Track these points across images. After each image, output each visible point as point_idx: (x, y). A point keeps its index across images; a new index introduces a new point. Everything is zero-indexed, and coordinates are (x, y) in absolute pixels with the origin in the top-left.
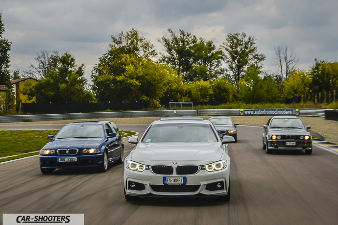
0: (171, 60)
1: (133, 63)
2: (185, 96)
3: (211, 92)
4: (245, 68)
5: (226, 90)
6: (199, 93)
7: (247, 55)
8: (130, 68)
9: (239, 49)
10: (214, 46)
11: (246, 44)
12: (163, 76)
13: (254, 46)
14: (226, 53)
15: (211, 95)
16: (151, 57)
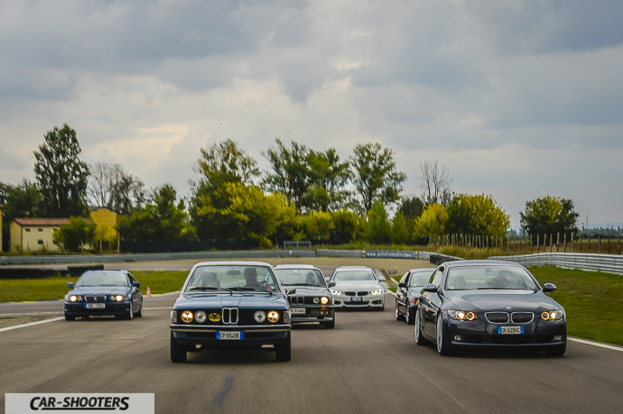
0: (279, 181)
1: (240, 194)
2: (299, 232)
3: (332, 226)
4: (379, 191)
5: (351, 225)
6: (317, 228)
7: (382, 174)
8: (237, 201)
9: (371, 165)
10: (337, 157)
11: (381, 158)
12: (274, 209)
13: (392, 161)
14: (354, 170)
15: (332, 230)
16: (252, 177)
